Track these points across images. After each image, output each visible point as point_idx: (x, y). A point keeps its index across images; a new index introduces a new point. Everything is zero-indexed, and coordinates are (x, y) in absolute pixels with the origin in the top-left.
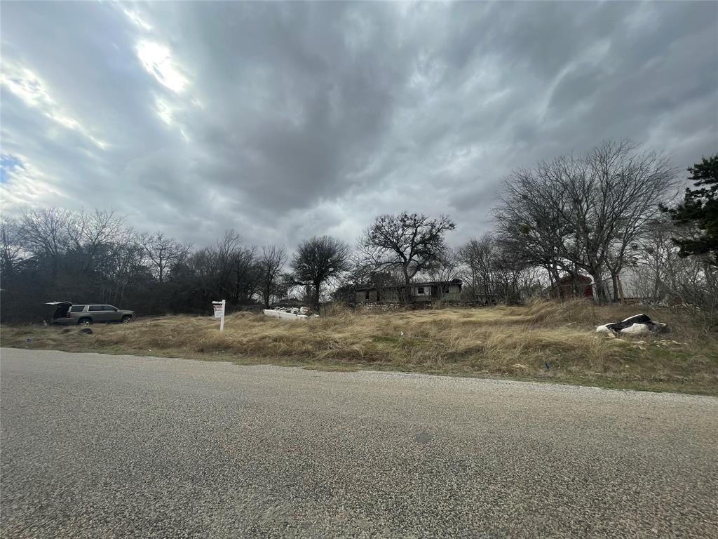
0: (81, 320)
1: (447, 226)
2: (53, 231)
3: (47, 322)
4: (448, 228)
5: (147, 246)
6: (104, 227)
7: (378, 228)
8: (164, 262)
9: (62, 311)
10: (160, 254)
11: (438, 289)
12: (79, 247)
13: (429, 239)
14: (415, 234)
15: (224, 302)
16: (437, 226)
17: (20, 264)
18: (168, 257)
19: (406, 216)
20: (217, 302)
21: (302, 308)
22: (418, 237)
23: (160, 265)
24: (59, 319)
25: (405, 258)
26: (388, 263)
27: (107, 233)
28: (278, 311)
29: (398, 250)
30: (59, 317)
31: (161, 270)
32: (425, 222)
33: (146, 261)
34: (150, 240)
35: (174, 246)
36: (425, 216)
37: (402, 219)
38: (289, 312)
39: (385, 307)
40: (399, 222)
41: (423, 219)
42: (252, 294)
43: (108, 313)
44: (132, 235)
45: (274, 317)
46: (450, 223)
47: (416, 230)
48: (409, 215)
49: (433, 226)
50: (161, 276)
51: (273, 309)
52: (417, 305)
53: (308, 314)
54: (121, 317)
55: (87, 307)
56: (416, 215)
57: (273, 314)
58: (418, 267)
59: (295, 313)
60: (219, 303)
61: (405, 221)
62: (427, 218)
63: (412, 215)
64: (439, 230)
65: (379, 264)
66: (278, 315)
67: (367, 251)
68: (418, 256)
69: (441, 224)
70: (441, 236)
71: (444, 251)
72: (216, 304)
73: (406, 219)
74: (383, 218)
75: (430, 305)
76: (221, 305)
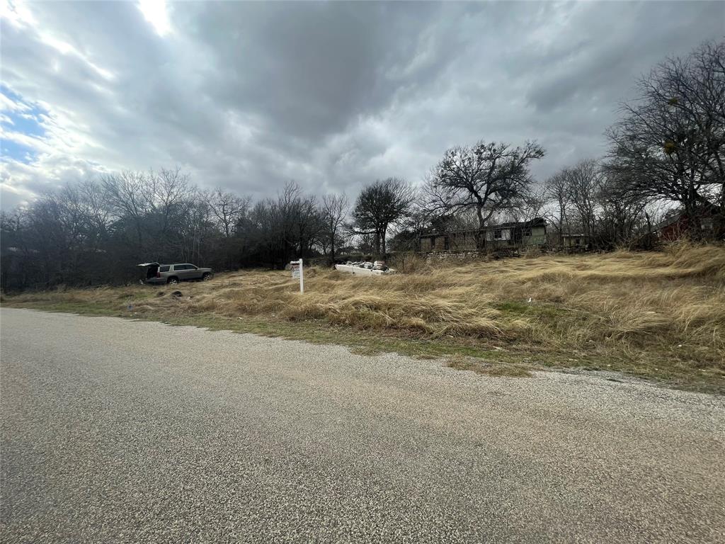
0: (171, 279)
1: (532, 154)
2: (131, 194)
3: (143, 281)
4: (534, 157)
5: (211, 202)
6: (172, 187)
7: (447, 164)
8: (228, 217)
9: (152, 271)
10: (224, 210)
11: (520, 231)
12: (154, 208)
13: (511, 172)
14: (492, 168)
15: (301, 261)
16: (521, 155)
17: (111, 226)
18: (231, 213)
19: (482, 146)
20: (294, 262)
21: (376, 262)
22: (496, 172)
23: (225, 221)
24: (152, 279)
25: (479, 197)
26: (460, 204)
27: (175, 193)
28: (351, 266)
29: (472, 190)
30: (151, 277)
31: (227, 225)
32: (505, 152)
33: (213, 218)
34: (212, 196)
35: (234, 201)
36: (506, 144)
37: (478, 150)
38: (363, 267)
39: (462, 256)
40: (475, 155)
41: (503, 148)
43: (190, 272)
44: (197, 193)
45: (347, 272)
46: (537, 149)
47: (494, 163)
48: (486, 145)
49: (516, 156)
50: (227, 232)
51: (345, 264)
52: (502, 253)
53: (384, 269)
54: (202, 274)
55: (172, 266)
56: (493, 144)
57: (346, 270)
58: (497, 206)
59: (369, 268)
60: (297, 262)
61: (481, 153)
62: (507, 146)
63: (490, 145)
64: (523, 160)
65: (448, 207)
66: (351, 271)
67: (434, 192)
68: (496, 194)
69: (525, 152)
70: (525, 168)
71: (529, 185)
72: (294, 264)
73: (482, 151)
74: (454, 151)
75: (516, 252)
76: (298, 264)
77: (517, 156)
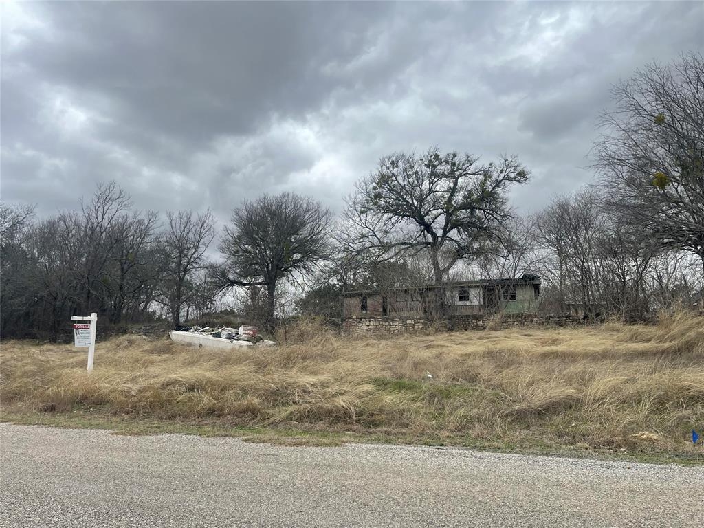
1: (512, 175)
4: (514, 179)
7: (384, 180)
11: (496, 293)
13: (481, 199)
14: (453, 191)
15: (94, 317)
16: (495, 176)
19: (437, 156)
20: (80, 318)
21: (241, 328)
22: (459, 197)
25: (434, 235)
26: (403, 243)
28: (197, 335)
29: (421, 221)
32: (472, 169)
36: (473, 157)
37: (430, 162)
38: (218, 335)
39: (397, 326)
40: (424, 168)
41: (469, 161)
42: (147, 302)
45: (190, 345)
46: (519, 169)
47: (456, 184)
48: (442, 155)
49: (487, 175)
51: (187, 330)
52: (456, 322)
53: (254, 339)
56: (455, 156)
57: (187, 340)
58: (460, 252)
59: (230, 337)
60: (86, 318)
61: (435, 167)
62: (475, 160)
63: (448, 155)
64: (498, 184)
65: (385, 247)
66: (196, 342)
67: (363, 221)
68: (459, 231)
69: (501, 172)
70: (501, 195)
71: (508, 222)
72: (79, 322)
73: (437, 163)
74: (394, 159)
75: (480, 323)
76: (89, 322)
77: (490, 177)
